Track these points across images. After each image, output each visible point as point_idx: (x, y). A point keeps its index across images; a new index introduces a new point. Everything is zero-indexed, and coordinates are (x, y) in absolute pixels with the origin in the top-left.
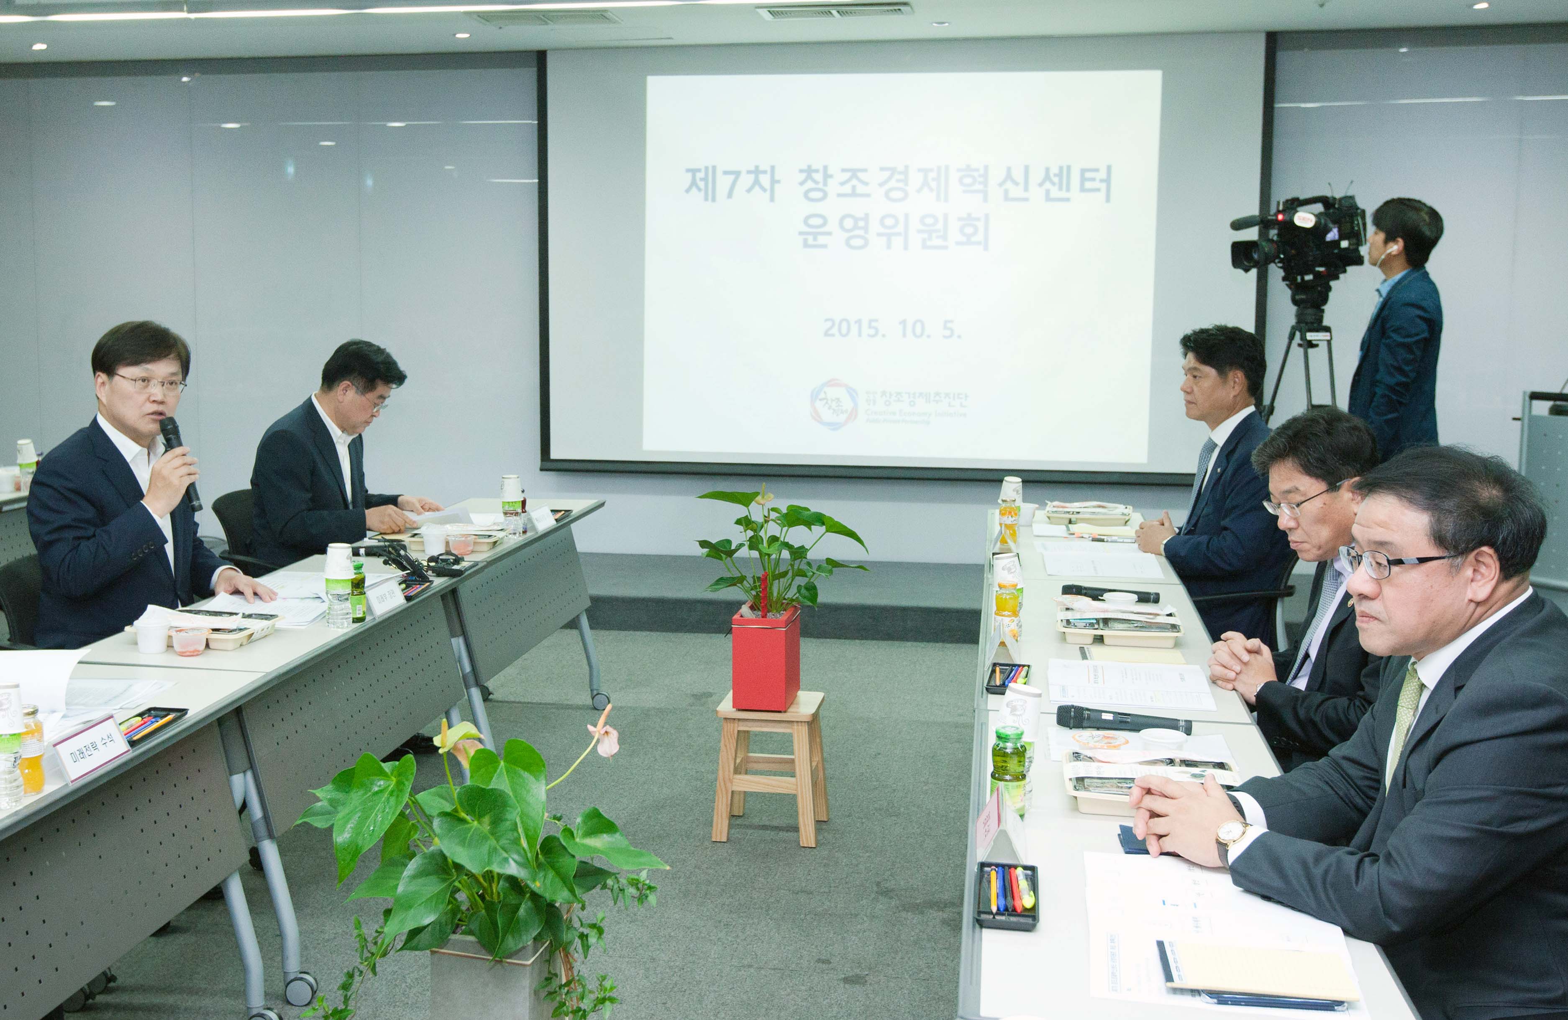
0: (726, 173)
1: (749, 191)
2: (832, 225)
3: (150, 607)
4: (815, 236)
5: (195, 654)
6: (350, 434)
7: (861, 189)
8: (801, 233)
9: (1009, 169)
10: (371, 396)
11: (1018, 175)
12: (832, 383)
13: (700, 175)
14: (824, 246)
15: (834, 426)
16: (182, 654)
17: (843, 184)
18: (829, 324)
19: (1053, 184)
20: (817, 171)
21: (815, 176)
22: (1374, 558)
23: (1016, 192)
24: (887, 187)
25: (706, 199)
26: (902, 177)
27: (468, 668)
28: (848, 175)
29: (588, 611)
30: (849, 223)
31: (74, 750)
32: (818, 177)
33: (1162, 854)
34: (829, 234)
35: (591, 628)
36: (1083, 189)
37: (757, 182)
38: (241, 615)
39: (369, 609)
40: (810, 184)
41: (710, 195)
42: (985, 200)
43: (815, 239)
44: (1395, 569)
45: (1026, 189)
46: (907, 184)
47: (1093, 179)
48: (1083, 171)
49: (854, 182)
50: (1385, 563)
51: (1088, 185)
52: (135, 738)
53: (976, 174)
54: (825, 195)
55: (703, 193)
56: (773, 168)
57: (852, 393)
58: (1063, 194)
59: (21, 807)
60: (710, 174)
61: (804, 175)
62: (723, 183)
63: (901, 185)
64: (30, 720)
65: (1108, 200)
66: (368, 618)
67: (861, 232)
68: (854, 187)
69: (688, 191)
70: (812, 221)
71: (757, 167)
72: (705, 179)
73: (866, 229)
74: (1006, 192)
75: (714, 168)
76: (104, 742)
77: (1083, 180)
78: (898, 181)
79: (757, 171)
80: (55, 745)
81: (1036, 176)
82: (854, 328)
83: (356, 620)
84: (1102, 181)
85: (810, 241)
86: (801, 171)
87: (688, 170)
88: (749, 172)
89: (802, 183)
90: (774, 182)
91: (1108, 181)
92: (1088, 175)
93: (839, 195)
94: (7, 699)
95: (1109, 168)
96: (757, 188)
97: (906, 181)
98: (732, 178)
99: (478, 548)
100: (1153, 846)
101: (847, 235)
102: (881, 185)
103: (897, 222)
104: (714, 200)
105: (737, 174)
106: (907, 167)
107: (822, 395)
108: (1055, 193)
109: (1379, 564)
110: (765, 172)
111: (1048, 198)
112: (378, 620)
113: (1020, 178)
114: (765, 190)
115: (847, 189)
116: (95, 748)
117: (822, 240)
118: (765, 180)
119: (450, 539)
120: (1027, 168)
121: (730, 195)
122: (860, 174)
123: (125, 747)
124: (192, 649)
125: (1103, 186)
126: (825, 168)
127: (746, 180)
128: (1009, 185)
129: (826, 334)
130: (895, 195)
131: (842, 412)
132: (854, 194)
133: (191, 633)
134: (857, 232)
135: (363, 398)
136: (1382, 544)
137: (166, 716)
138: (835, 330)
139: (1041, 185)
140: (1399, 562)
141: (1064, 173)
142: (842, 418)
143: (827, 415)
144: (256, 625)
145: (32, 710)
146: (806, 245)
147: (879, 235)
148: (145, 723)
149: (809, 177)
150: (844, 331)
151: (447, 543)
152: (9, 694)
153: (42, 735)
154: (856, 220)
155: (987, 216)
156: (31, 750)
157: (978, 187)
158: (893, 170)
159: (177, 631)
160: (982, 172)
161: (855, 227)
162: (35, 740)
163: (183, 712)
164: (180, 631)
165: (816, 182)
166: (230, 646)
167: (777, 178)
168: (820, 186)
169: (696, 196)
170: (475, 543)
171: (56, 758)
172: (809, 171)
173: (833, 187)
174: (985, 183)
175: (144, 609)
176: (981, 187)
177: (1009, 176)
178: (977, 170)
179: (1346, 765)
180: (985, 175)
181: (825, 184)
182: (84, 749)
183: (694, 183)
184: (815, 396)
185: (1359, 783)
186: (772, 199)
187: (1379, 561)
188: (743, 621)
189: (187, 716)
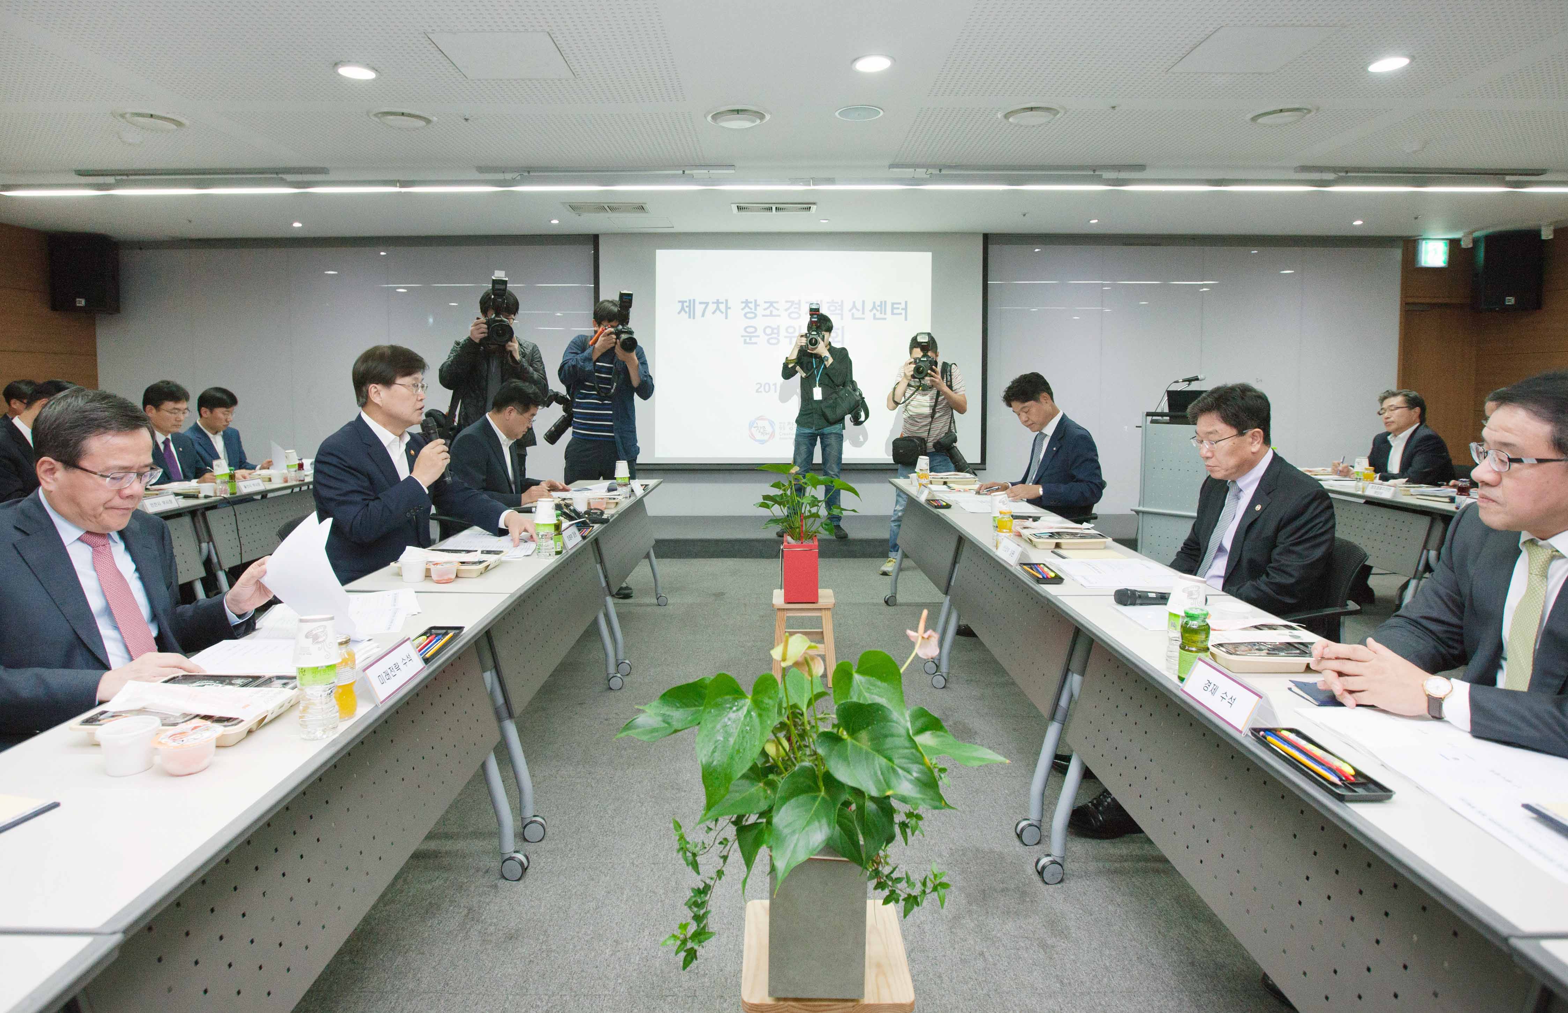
0: (700, 303)
1: (714, 313)
2: (760, 332)
3: (408, 548)
4: (751, 337)
5: (448, 581)
6: (512, 439)
7: (775, 312)
8: (742, 336)
9: (854, 303)
10: (527, 415)
11: (859, 305)
12: (761, 418)
13: (686, 304)
14: (756, 343)
15: (762, 442)
16: (438, 582)
17: (765, 309)
18: (759, 386)
19: (877, 310)
20: (751, 302)
21: (750, 305)
22: (1498, 456)
23: (858, 314)
24: (789, 311)
25: (690, 317)
26: (797, 306)
27: (604, 584)
28: (768, 305)
29: (653, 547)
30: (769, 331)
31: (381, 672)
32: (752, 306)
33: (1358, 705)
34: (758, 336)
35: (656, 558)
36: (893, 314)
37: (718, 308)
38: (479, 552)
39: (564, 547)
40: (747, 310)
41: (692, 315)
42: (842, 319)
43: (750, 340)
44: (1515, 466)
45: (863, 313)
46: (800, 310)
47: (898, 308)
48: (893, 304)
49: (771, 308)
50: (1506, 460)
51: (895, 311)
52: (428, 656)
53: (836, 305)
54: (756, 316)
55: (688, 314)
56: (727, 301)
57: (772, 424)
58: (883, 316)
59: (337, 735)
60: (692, 303)
61: (744, 305)
62: (699, 308)
63: (796, 310)
64: (344, 650)
65: (906, 319)
66: (564, 552)
67: (775, 336)
68: (771, 312)
69: (679, 313)
70: (749, 330)
71: (718, 300)
72: (689, 307)
73: (778, 333)
74: (853, 314)
75: (694, 300)
76: (404, 662)
77: (893, 308)
78: (795, 308)
79: (718, 302)
80: (364, 670)
81: (869, 306)
82: (772, 387)
83: (558, 553)
84: (902, 309)
85: (748, 340)
86: (742, 302)
87: (679, 302)
88: (713, 303)
89: (743, 309)
90: (727, 308)
91: (906, 309)
92: (895, 306)
93: (763, 316)
94: (323, 632)
95: (906, 302)
96: (718, 311)
97: (799, 308)
98: (704, 306)
99: (609, 506)
100: (1348, 699)
101: (767, 337)
102: (786, 310)
103: (795, 331)
104: (694, 318)
105: (707, 304)
106: (800, 301)
107: (755, 425)
108: (878, 315)
109: (1502, 461)
110: (722, 303)
111: (875, 318)
112: (571, 552)
113: (860, 308)
114: (722, 313)
115: (768, 312)
116: (398, 669)
117: (754, 340)
118: (722, 307)
119: (591, 501)
120: (864, 302)
121: (703, 315)
122: (775, 305)
123: (420, 664)
124: (446, 578)
125: (903, 312)
126: (756, 301)
127: (712, 307)
128: (854, 310)
129: (757, 391)
130: (793, 315)
131: (766, 434)
132: (771, 315)
133: (446, 566)
134: (773, 336)
135: (521, 416)
136: (1506, 445)
137: (446, 634)
138: (762, 388)
139: (871, 311)
140: (1519, 461)
141: (883, 304)
142: (766, 437)
143: (759, 437)
144: (491, 559)
145: (344, 640)
146: (745, 342)
147: (786, 337)
148: (430, 641)
149: (746, 306)
150: (767, 390)
151: (589, 504)
152: (325, 627)
153: (354, 661)
154: (773, 329)
155: (843, 327)
156: (346, 677)
157: (837, 312)
158: (793, 302)
159: (434, 564)
160: (840, 304)
161: (772, 333)
162: (348, 668)
163: (460, 629)
164: (437, 564)
165: (751, 309)
166: (475, 575)
167: (729, 306)
168: (753, 311)
169: (684, 315)
170: (607, 503)
171: (365, 681)
172: (747, 302)
173: (760, 311)
174: (842, 310)
175: (404, 549)
176: (840, 312)
177: (854, 306)
178: (838, 303)
179: (1425, 622)
180: (842, 305)
181: (756, 309)
182: (389, 671)
183: (683, 309)
184: (751, 425)
185: (1440, 635)
186: (726, 318)
187: (1502, 458)
188: (790, 546)
189: (463, 632)
